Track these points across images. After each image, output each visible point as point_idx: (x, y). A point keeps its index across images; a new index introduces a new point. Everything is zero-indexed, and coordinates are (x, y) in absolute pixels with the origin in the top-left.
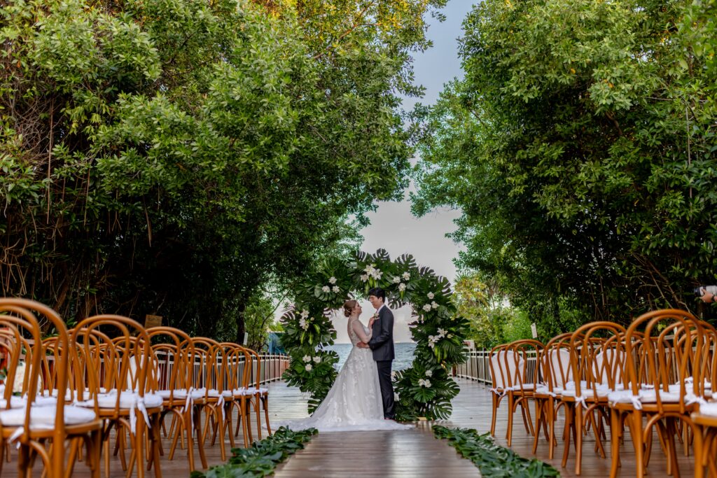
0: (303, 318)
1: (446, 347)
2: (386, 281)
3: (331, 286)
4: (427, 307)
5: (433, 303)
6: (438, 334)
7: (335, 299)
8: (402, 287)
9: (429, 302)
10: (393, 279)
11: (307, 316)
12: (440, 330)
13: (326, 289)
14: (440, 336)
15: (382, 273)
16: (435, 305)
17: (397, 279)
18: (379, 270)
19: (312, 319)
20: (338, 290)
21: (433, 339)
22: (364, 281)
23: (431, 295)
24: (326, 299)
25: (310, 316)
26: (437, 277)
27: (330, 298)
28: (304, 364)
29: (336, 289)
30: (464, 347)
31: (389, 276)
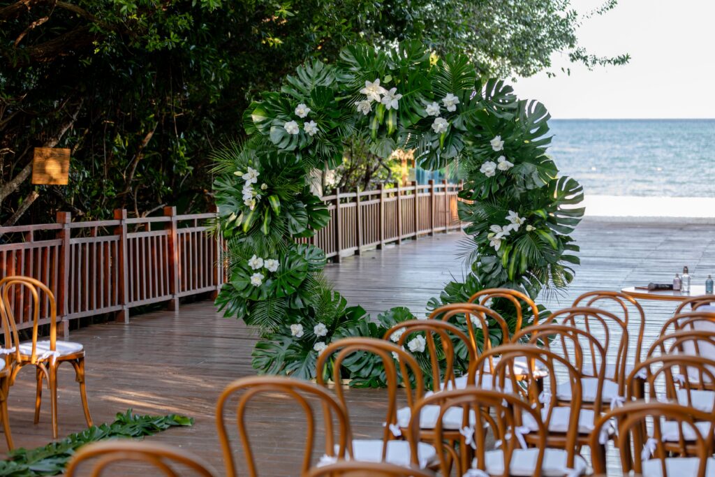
0: (248, 183)
1: (524, 249)
2: (413, 111)
3: (302, 121)
4: (488, 168)
5: (502, 159)
6: (509, 222)
7: (313, 146)
8: (441, 125)
9: (493, 156)
10: (424, 107)
11: (255, 181)
12: (512, 216)
13: (292, 127)
14: (510, 227)
15: (400, 96)
16: (504, 164)
17: (433, 109)
18: (394, 90)
19: (264, 186)
20: (315, 130)
21: (498, 234)
22: (365, 113)
23: (497, 143)
24: (293, 147)
25: (260, 181)
26: (523, 103)
27: (301, 145)
28: (250, 272)
29: (311, 128)
30: (566, 252)
31: (419, 102)
